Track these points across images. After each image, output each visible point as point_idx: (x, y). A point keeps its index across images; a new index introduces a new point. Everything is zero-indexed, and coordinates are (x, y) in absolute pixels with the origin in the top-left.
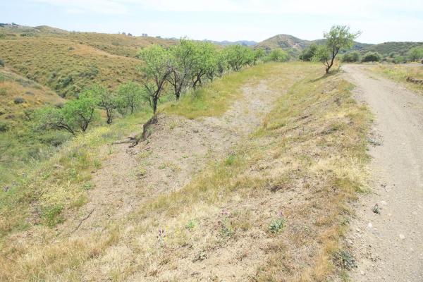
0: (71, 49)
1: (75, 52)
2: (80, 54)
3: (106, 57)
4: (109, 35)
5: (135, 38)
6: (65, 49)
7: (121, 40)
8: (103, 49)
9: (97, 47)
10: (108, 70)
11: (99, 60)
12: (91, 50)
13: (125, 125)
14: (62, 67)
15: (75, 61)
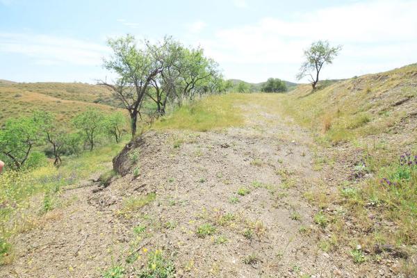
0: (17, 96)
1: (22, 99)
2: (28, 100)
3: (59, 102)
4: (63, 84)
5: (93, 86)
6: (10, 96)
7: (77, 88)
8: (56, 97)
9: (50, 94)
10: (61, 116)
11: (51, 106)
12: (42, 97)
13: (82, 165)
14: (3, 115)
15: (20, 108)
